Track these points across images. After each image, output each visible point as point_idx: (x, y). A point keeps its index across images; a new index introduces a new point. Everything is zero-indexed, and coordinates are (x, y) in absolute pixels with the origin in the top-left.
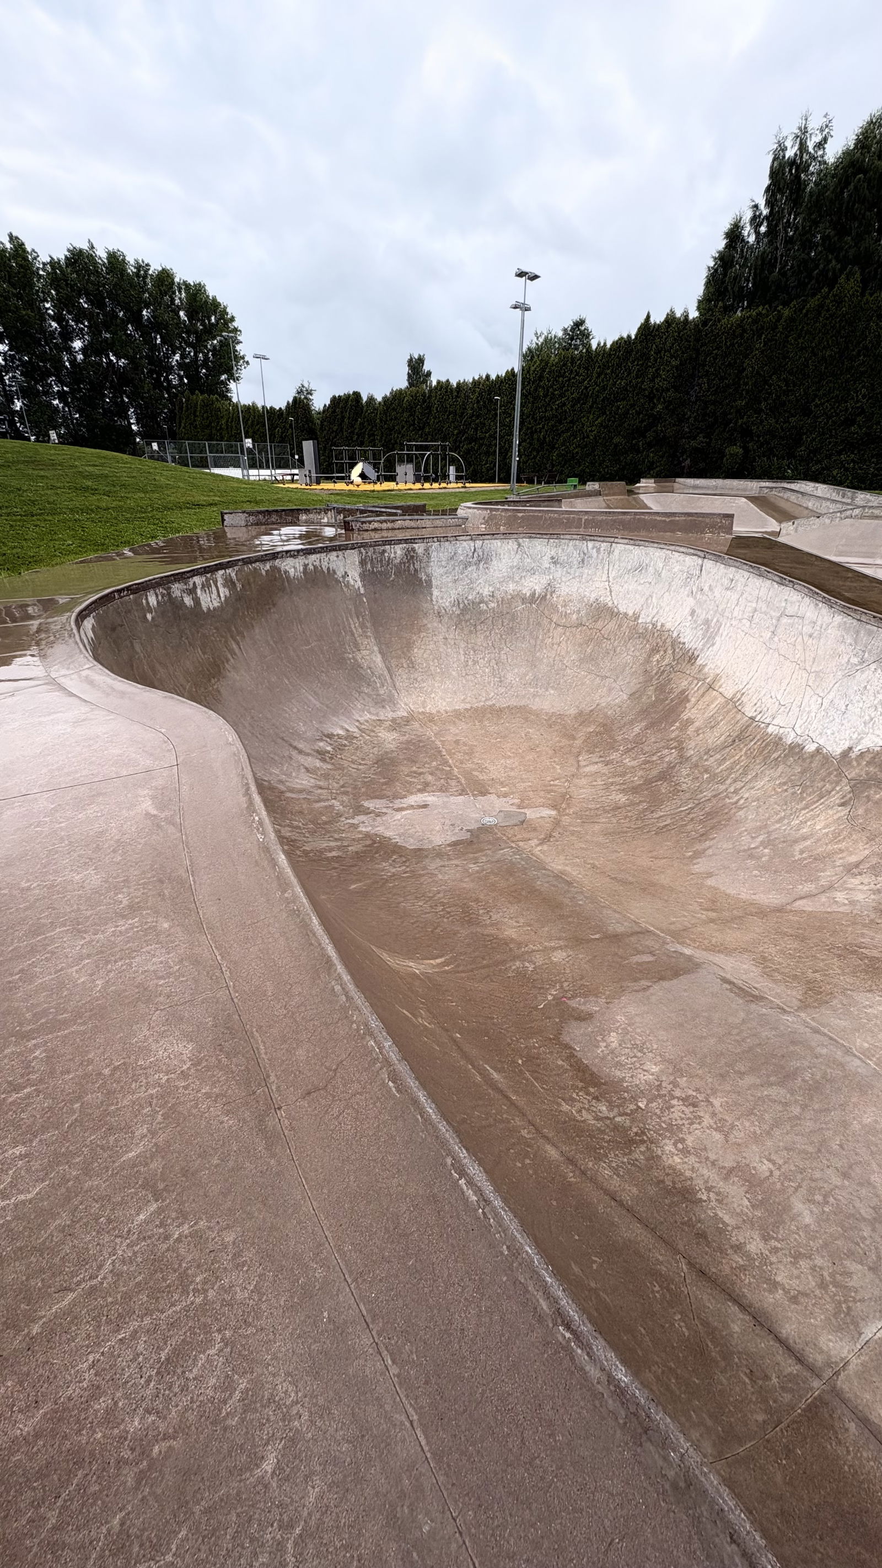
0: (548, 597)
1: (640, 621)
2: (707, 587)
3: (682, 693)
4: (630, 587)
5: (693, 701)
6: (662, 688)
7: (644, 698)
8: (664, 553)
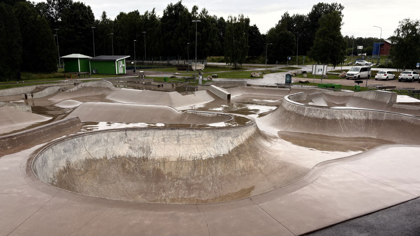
0: (69, 166)
1: (108, 159)
2: (132, 139)
3: (154, 169)
4: (97, 149)
5: (162, 168)
6: (142, 172)
7: (140, 179)
8: (106, 134)
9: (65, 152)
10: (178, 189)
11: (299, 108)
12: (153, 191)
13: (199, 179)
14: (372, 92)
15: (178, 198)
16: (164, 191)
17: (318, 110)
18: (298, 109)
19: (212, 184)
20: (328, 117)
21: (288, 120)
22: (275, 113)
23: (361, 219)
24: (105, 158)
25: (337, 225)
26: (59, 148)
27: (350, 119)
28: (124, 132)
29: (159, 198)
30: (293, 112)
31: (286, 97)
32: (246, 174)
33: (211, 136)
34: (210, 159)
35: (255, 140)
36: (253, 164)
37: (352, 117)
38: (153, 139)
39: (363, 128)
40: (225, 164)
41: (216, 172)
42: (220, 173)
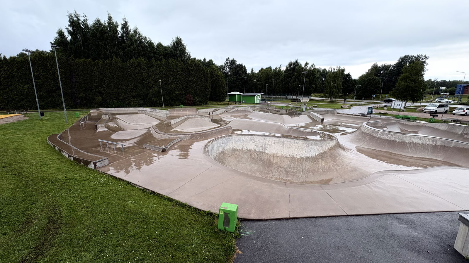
0: (224, 151)
2: (257, 141)
3: (268, 159)
4: (238, 144)
5: (272, 160)
6: (261, 160)
7: (259, 163)
8: (243, 136)
9: (223, 143)
10: (280, 173)
11: (374, 131)
12: (266, 171)
13: (294, 169)
14: (445, 124)
15: (280, 178)
16: (272, 173)
17: (389, 134)
18: (372, 132)
19: (301, 173)
20: (397, 140)
21: (363, 139)
22: (354, 134)
23: (404, 215)
24: (242, 149)
25: (382, 215)
26: (220, 141)
27: (418, 143)
28: (253, 136)
29: (269, 176)
30: (368, 134)
31: (364, 124)
32: (325, 171)
33: (304, 144)
34: (302, 158)
35: (335, 150)
36: (331, 165)
37: (420, 142)
38: (269, 142)
39: (430, 151)
40: (312, 163)
41: (305, 167)
42: (307, 168)
